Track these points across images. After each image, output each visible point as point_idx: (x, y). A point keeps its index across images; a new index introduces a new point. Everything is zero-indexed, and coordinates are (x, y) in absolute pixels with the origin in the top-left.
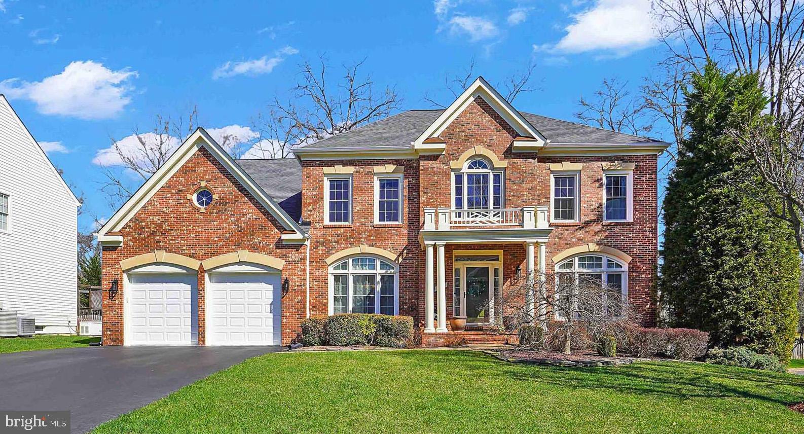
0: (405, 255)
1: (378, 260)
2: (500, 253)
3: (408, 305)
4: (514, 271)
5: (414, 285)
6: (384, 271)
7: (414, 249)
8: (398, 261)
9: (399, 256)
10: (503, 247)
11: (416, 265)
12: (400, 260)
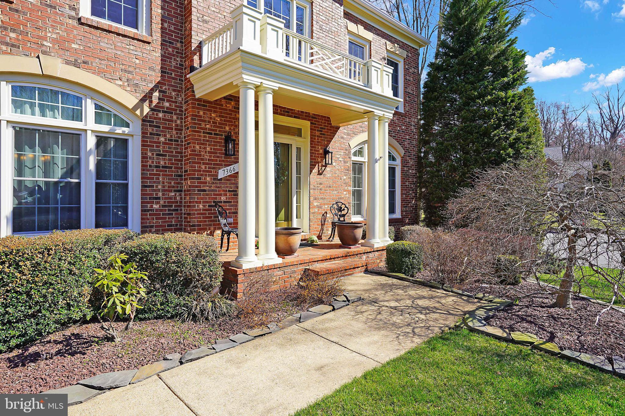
0: (155, 101)
1: (89, 101)
2: (305, 125)
3: (162, 202)
4: (321, 154)
5: (172, 164)
6: (104, 128)
7: (173, 93)
8: (142, 111)
9: (143, 100)
10: (310, 117)
11: (177, 125)
12: (146, 110)
